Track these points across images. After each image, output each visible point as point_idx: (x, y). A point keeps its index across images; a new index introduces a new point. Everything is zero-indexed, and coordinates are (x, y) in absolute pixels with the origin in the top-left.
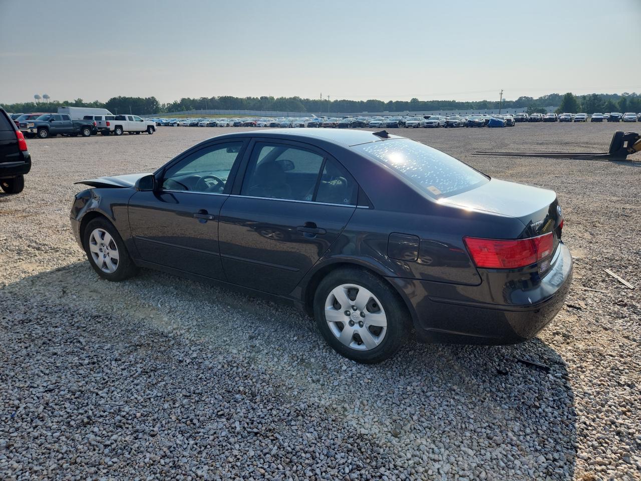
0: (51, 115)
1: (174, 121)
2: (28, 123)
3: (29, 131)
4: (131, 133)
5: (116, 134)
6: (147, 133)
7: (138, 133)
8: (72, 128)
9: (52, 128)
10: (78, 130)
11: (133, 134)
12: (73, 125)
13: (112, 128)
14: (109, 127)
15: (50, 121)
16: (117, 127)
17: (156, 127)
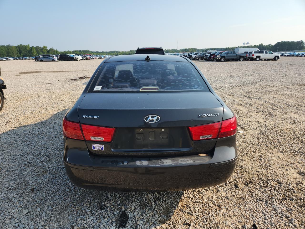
0: (228, 52)
1: (303, 53)
2: (218, 55)
3: (217, 58)
4: (266, 60)
5: (256, 60)
6: (274, 60)
7: (269, 60)
8: (235, 57)
9: (227, 57)
10: (238, 58)
11: (267, 60)
12: (236, 56)
13: (255, 57)
14: (253, 57)
15: (227, 54)
16: (257, 57)
17: (280, 57)
